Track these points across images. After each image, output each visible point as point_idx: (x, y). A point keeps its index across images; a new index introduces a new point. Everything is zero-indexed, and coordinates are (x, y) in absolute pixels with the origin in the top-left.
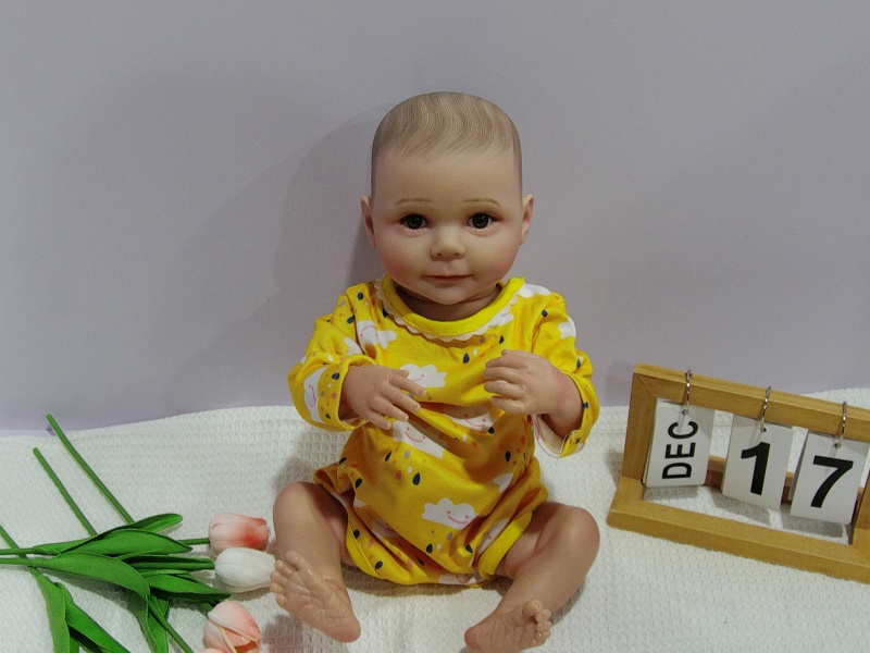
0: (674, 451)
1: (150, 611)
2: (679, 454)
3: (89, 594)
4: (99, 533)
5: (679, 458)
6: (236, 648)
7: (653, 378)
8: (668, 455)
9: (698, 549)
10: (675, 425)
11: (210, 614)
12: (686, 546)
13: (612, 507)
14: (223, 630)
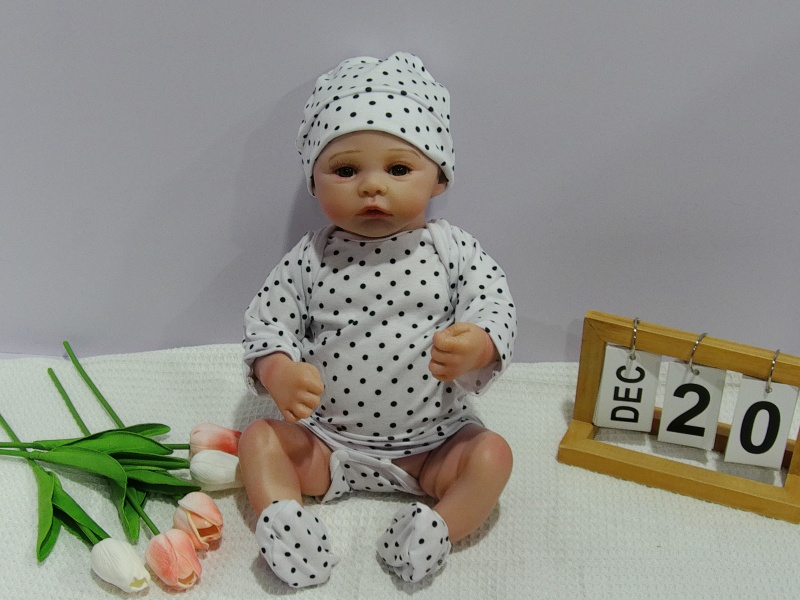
0: (622, 394)
1: (127, 498)
2: (627, 398)
3: (77, 485)
4: (92, 433)
5: (627, 401)
6: (199, 530)
7: (602, 322)
8: (616, 397)
9: (638, 486)
10: (623, 368)
11: (180, 502)
12: (628, 482)
13: (561, 443)
14: (189, 515)
